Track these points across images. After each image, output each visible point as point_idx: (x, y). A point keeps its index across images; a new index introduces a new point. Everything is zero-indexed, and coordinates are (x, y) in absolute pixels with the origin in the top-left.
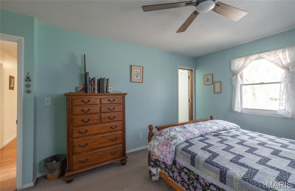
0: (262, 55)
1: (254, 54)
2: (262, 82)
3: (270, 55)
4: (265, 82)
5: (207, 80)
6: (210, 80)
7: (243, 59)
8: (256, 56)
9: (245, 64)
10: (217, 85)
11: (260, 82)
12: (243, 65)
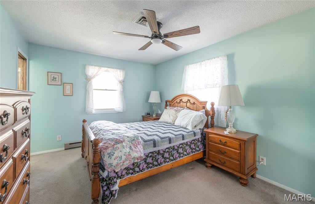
0: (109, 69)
1: (105, 67)
2: (106, 89)
3: (114, 71)
4: (108, 89)
5: (52, 79)
6: (57, 79)
7: (97, 68)
8: (106, 69)
9: (99, 73)
10: (68, 87)
11: (105, 89)
12: (97, 73)
